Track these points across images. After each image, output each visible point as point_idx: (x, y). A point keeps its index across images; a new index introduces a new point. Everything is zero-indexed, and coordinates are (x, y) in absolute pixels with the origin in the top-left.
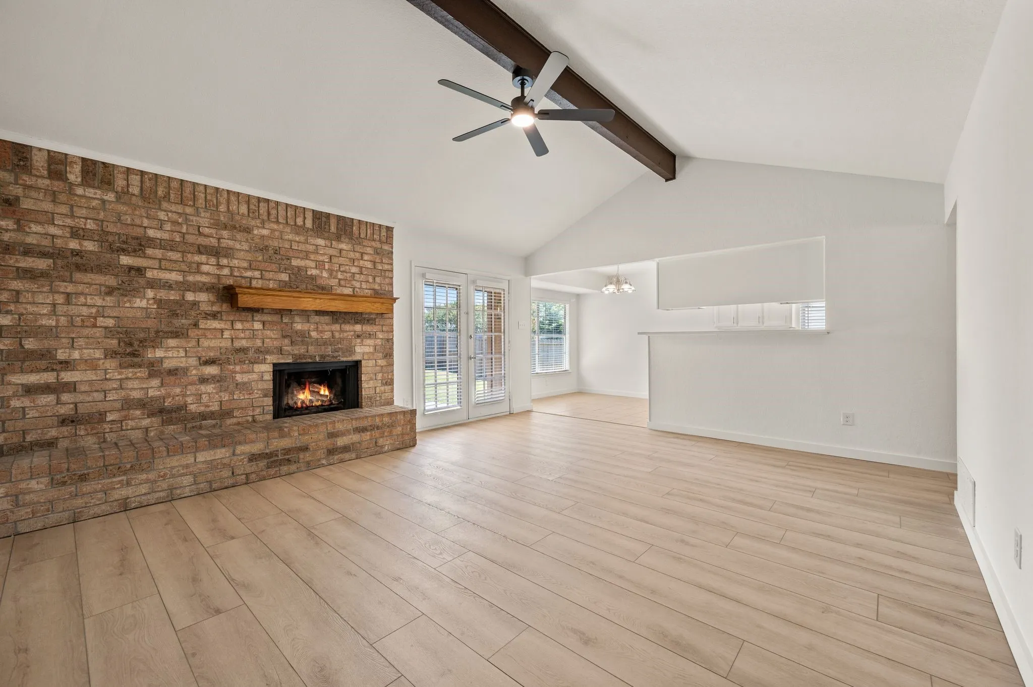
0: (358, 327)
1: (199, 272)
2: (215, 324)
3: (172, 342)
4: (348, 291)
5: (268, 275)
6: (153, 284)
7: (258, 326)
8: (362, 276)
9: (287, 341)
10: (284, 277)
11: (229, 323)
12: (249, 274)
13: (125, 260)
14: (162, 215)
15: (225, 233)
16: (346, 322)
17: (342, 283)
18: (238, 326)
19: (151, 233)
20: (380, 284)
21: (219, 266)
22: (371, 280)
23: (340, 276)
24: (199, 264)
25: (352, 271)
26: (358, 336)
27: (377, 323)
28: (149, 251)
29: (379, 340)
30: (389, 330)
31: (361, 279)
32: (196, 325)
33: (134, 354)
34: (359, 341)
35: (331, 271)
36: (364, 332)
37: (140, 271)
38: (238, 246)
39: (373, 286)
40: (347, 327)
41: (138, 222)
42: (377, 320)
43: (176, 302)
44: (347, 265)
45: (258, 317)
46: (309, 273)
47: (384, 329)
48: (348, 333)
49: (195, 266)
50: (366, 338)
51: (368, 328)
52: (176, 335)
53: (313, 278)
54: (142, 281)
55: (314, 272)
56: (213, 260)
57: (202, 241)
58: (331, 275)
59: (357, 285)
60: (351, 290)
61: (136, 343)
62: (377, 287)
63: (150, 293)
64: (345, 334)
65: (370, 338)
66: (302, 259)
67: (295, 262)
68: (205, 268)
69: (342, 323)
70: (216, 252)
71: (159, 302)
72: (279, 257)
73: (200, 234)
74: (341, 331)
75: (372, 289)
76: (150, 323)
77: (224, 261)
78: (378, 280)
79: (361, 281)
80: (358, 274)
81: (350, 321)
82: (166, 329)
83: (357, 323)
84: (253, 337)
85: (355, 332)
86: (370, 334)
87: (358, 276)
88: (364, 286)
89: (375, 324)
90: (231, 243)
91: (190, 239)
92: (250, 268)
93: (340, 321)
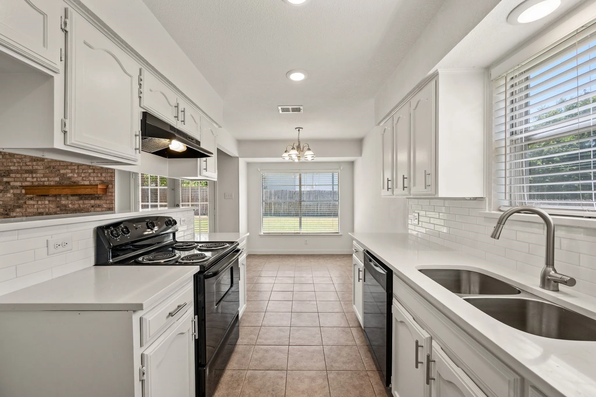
0: (92, 202)
1: (26, 181)
2: (31, 202)
3: (18, 210)
4: (87, 183)
5: (51, 179)
6: (13, 188)
7: (47, 202)
8: (95, 174)
9: (58, 209)
10: (57, 179)
11: (36, 201)
12: (43, 179)
13: (5, 179)
14: (15, 160)
15: (35, 163)
16: (86, 199)
17: (84, 178)
18: (40, 203)
19: (12, 168)
20: (105, 177)
21: (33, 178)
22: (99, 175)
23: (83, 175)
24: (26, 178)
25: (89, 172)
26: (93, 206)
27: (103, 199)
28: (11, 175)
29: (104, 209)
30: (110, 203)
31: (94, 176)
32: (25, 203)
33: (7, 214)
34: (93, 209)
35: (78, 173)
36: (95, 204)
37: (8, 183)
38: (39, 168)
39: (100, 179)
40: (86, 202)
41: (8, 164)
42: (103, 197)
43: (19, 194)
44: (87, 169)
45: (47, 198)
46: (68, 176)
47: (108, 202)
48: (87, 205)
49: (24, 178)
50: (97, 207)
51: (98, 202)
52: (19, 207)
53: (70, 178)
54: (9, 187)
55: (70, 175)
56: (31, 176)
57: (27, 168)
58: (78, 175)
59: (92, 179)
60: (88, 182)
61: (8, 210)
62: (103, 179)
63: (12, 191)
64: (85, 206)
65: (99, 207)
66: (65, 169)
67: (62, 171)
68: (28, 179)
69: (84, 200)
70: (31, 172)
71: (14, 194)
72: (55, 170)
73: (27, 165)
74: (84, 204)
75: (100, 180)
76: (11, 203)
77: (34, 175)
78: (104, 175)
79: (94, 177)
80: (92, 173)
81: (88, 198)
82: (16, 205)
83: (92, 199)
84: (45, 207)
85: (91, 204)
86: (99, 205)
87: (92, 174)
88: (96, 179)
89: (102, 200)
90: (37, 167)
91: (24, 168)
92: (44, 177)
93: (83, 199)
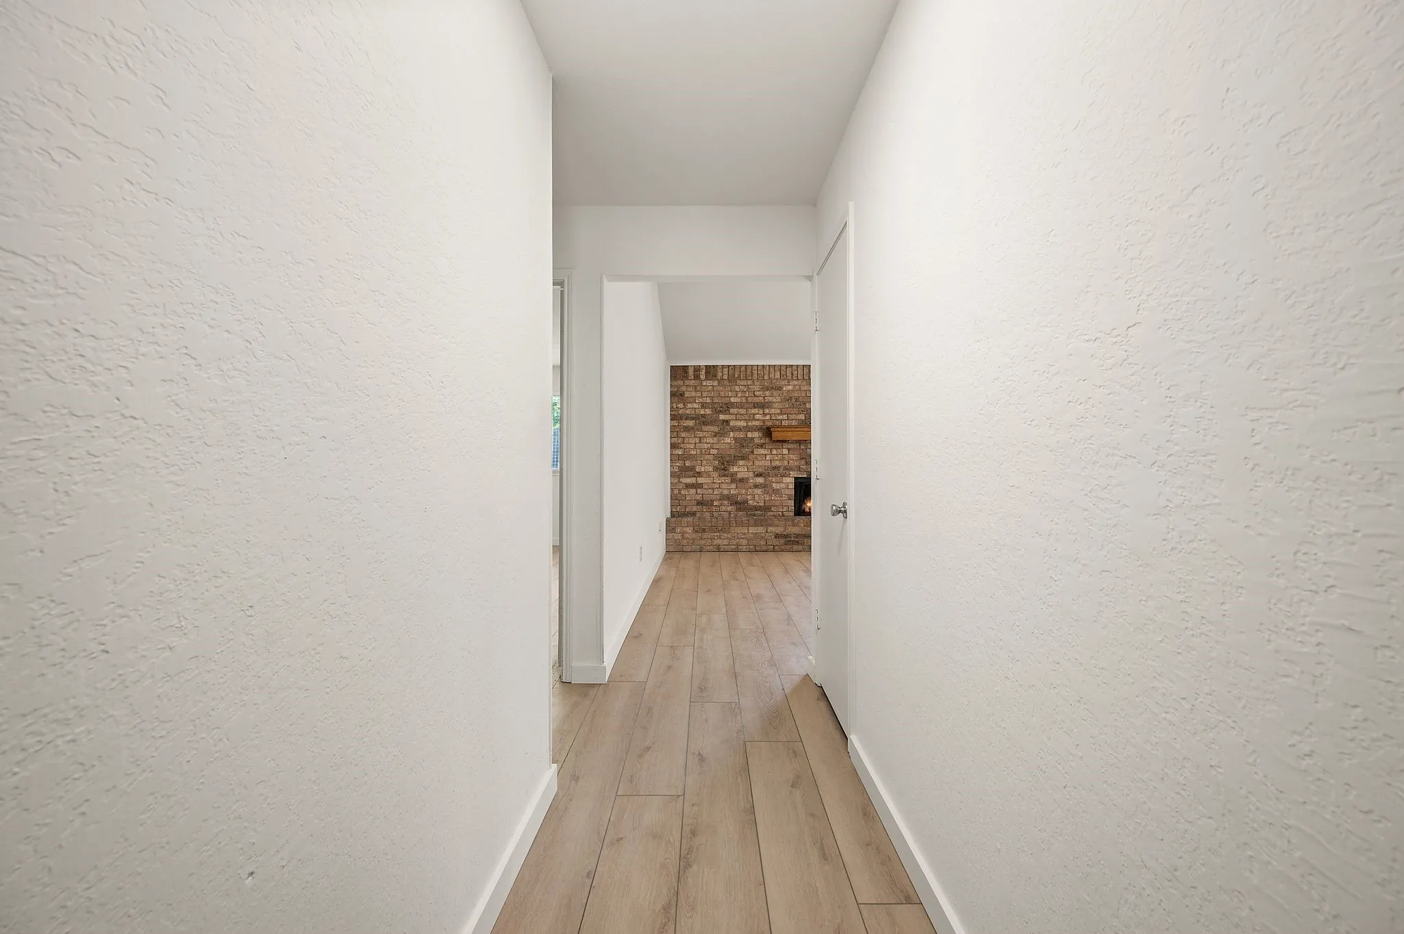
1: (754, 419)
2: (762, 451)
3: (741, 463)
5: (791, 417)
6: (733, 429)
7: (785, 451)
9: (803, 462)
10: (802, 417)
11: (769, 450)
12: (780, 417)
13: (722, 417)
14: (737, 388)
15: (767, 393)
18: (774, 452)
19: (732, 400)
21: (764, 414)
24: (754, 414)
28: (732, 410)
32: (752, 452)
33: (725, 469)
37: (727, 422)
38: (774, 400)
41: (727, 395)
43: (743, 438)
45: (785, 445)
49: (752, 416)
52: (743, 458)
54: (728, 428)
56: (761, 412)
57: (756, 400)
61: (726, 463)
63: (732, 434)
68: (757, 417)
70: (762, 406)
71: (735, 439)
72: (798, 403)
73: (755, 396)
76: (732, 452)
77: (767, 411)
82: (739, 455)
84: (783, 459)
90: (770, 398)
91: (750, 400)
92: (781, 414)
